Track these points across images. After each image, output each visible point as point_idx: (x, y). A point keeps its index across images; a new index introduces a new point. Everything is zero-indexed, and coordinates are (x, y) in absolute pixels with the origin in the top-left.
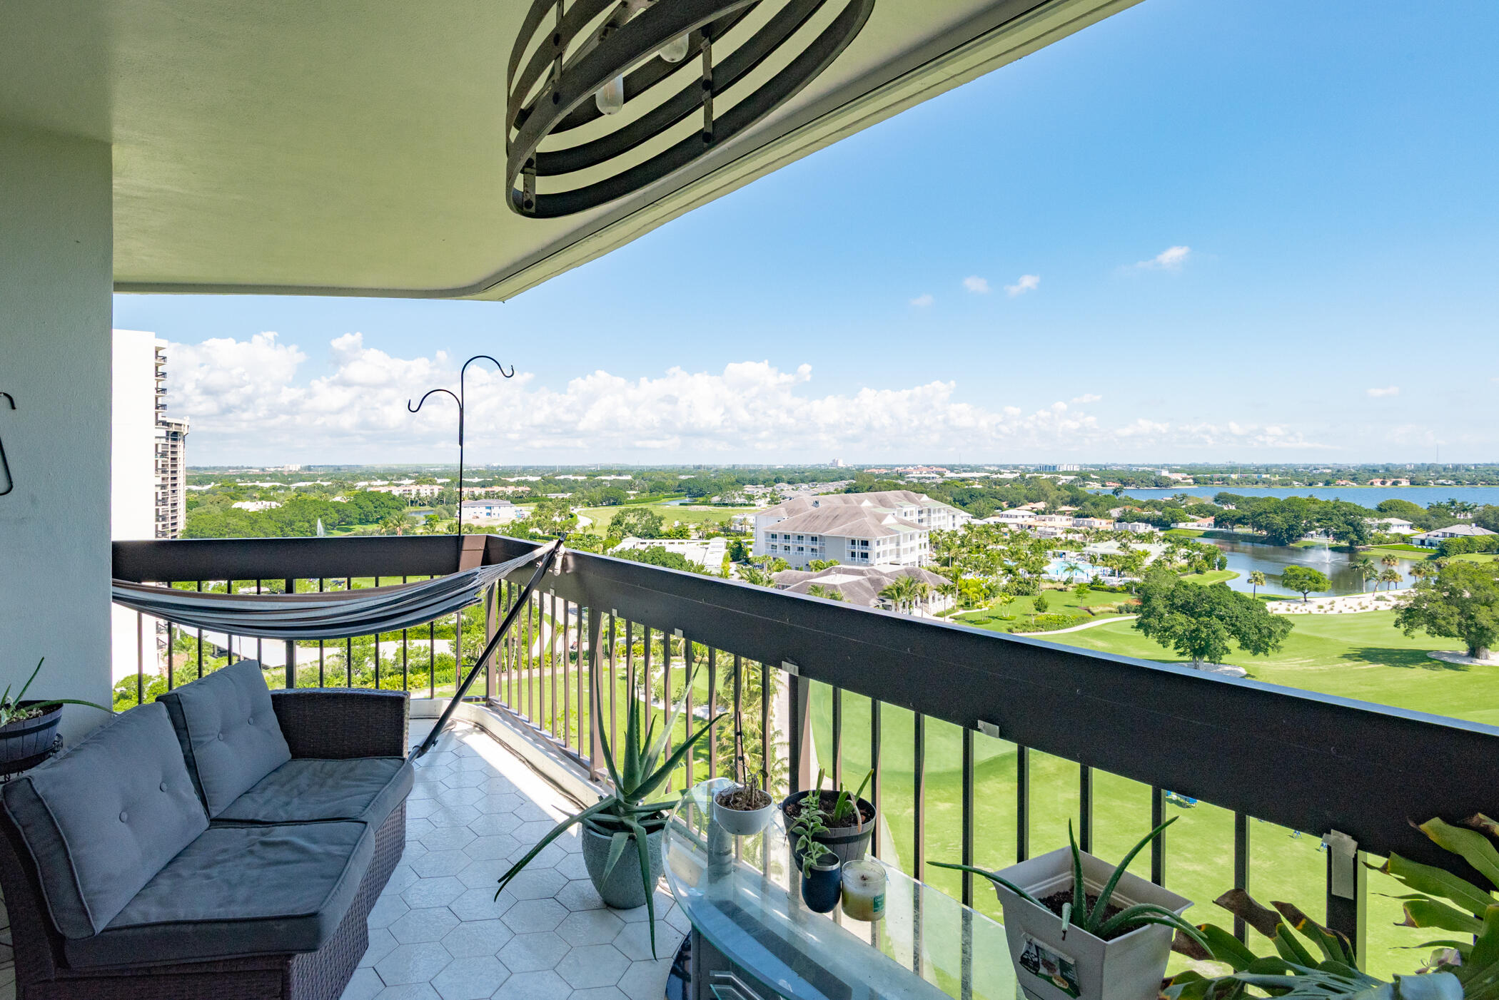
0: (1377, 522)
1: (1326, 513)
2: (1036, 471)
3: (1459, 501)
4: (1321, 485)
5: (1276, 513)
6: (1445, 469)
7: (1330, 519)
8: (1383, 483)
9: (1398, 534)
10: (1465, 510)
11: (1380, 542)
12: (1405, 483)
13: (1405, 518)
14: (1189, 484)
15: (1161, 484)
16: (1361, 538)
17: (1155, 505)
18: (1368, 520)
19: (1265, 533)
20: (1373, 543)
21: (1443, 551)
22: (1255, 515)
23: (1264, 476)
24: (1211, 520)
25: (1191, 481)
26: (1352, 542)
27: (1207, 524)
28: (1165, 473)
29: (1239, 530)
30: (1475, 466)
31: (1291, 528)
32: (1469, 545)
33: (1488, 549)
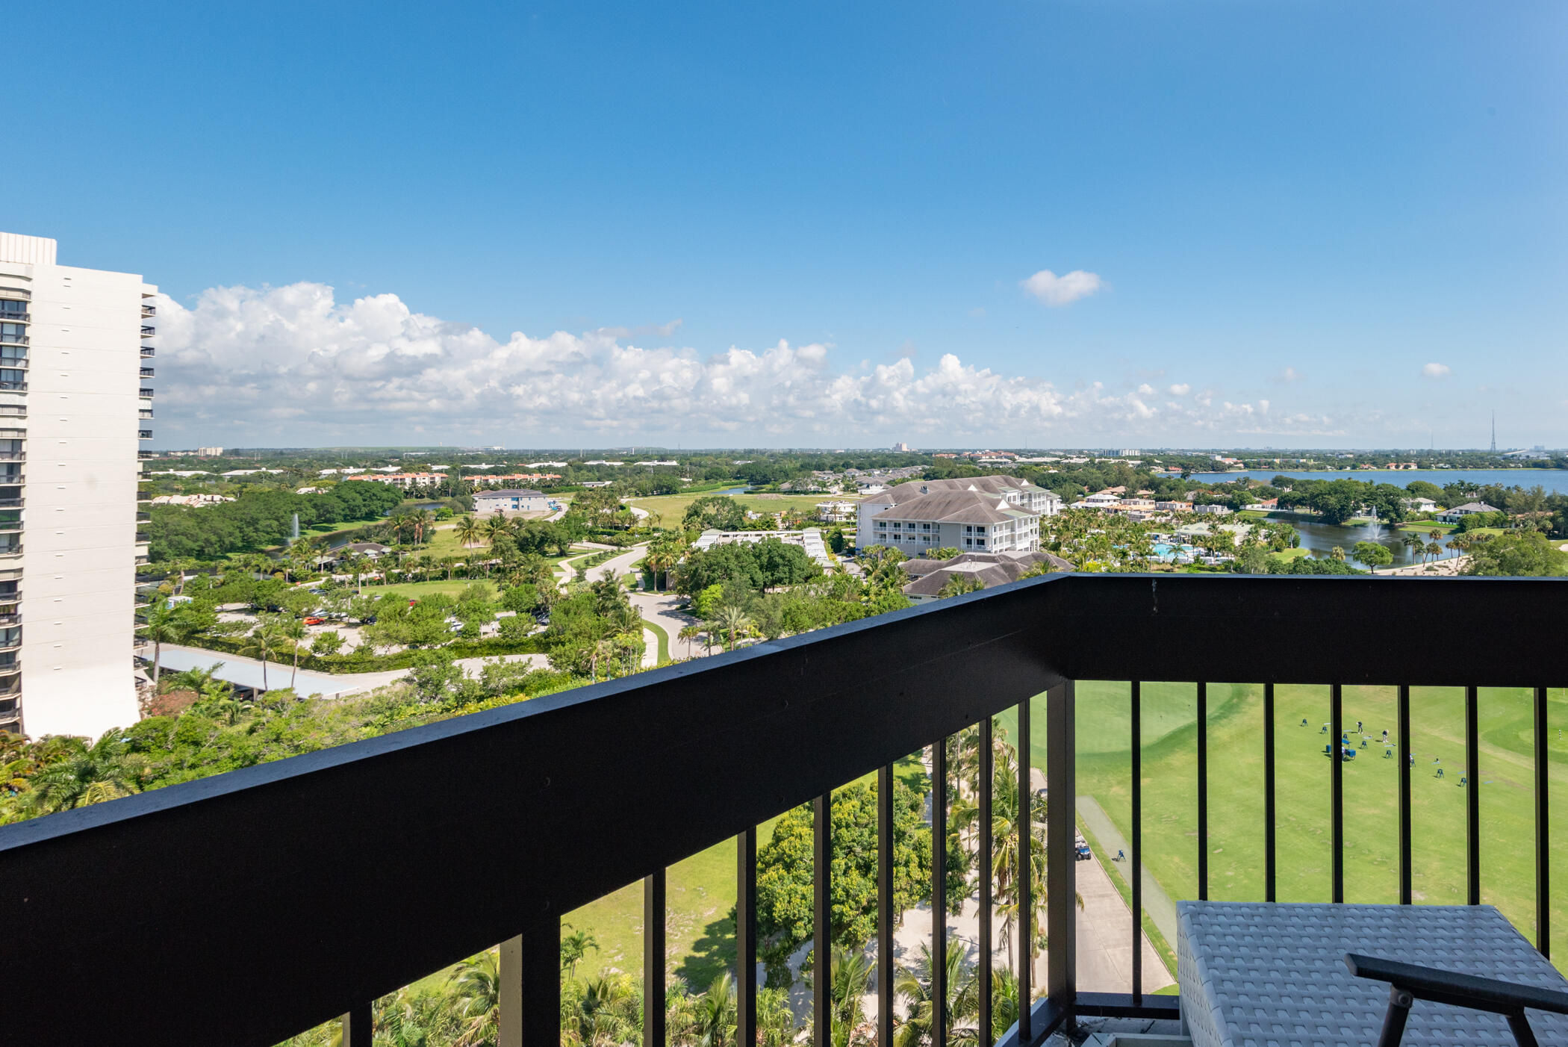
0: (1411, 501)
1: (1372, 493)
2: (1100, 456)
4: (1348, 468)
5: (1329, 494)
6: (1440, 454)
7: (1375, 499)
8: (1397, 467)
9: (1426, 512)
10: (1471, 490)
11: (1413, 520)
12: (1414, 467)
13: (1429, 498)
14: (1240, 468)
15: (1217, 468)
16: (1398, 516)
17: (1223, 488)
18: (1403, 500)
19: (1321, 513)
20: (1408, 520)
21: (1462, 528)
22: (1313, 496)
23: (1301, 461)
24: (1274, 502)
25: (1241, 465)
26: (1391, 520)
27: (1270, 505)
28: (1218, 458)
29: (1300, 511)
30: (1463, 451)
31: (1343, 508)
32: (1481, 521)
33: (1496, 523)
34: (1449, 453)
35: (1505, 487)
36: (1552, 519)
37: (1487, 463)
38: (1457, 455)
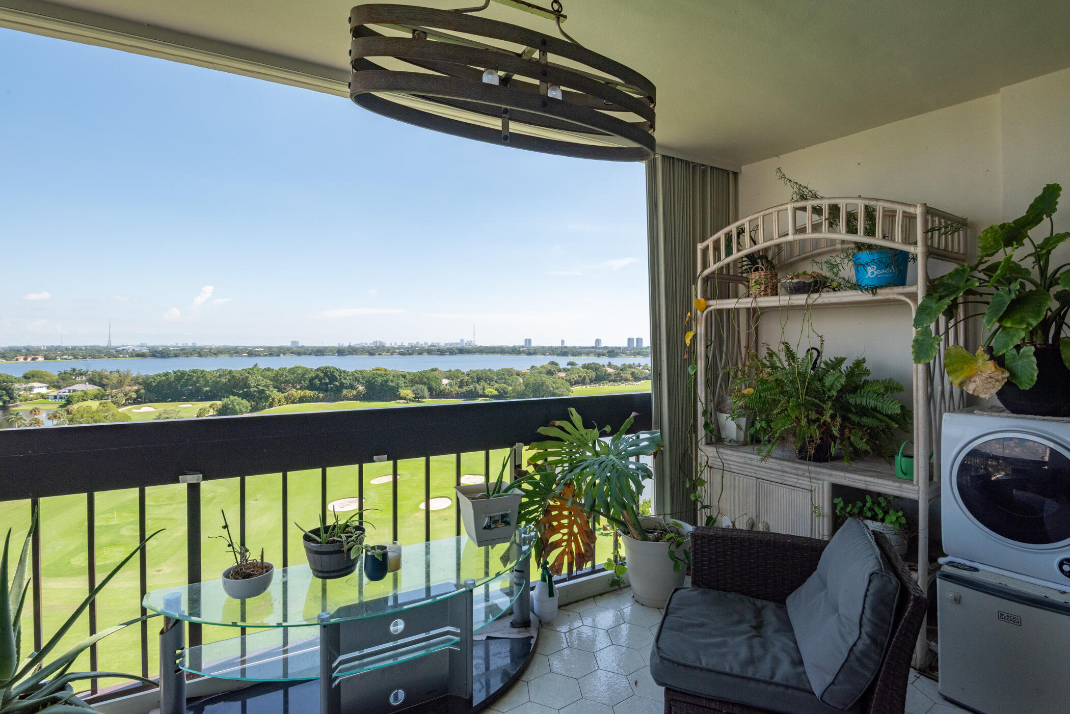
0: (24, 386)
3: (78, 369)
6: (67, 349)
8: (25, 359)
9: (39, 393)
10: (81, 374)
11: (26, 400)
12: (41, 359)
13: (43, 382)
16: (11, 398)
18: (17, 385)
20: (21, 401)
21: (69, 401)
26: (5, 402)
30: (85, 346)
32: (84, 397)
33: (96, 397)
34: (74, 348)
35: (109, 371)
36: (137, 391)
37: (103, 355)
38: (81, 349)
